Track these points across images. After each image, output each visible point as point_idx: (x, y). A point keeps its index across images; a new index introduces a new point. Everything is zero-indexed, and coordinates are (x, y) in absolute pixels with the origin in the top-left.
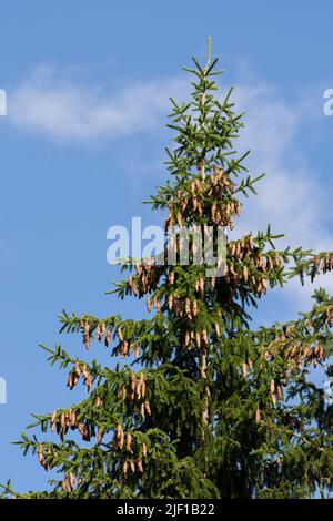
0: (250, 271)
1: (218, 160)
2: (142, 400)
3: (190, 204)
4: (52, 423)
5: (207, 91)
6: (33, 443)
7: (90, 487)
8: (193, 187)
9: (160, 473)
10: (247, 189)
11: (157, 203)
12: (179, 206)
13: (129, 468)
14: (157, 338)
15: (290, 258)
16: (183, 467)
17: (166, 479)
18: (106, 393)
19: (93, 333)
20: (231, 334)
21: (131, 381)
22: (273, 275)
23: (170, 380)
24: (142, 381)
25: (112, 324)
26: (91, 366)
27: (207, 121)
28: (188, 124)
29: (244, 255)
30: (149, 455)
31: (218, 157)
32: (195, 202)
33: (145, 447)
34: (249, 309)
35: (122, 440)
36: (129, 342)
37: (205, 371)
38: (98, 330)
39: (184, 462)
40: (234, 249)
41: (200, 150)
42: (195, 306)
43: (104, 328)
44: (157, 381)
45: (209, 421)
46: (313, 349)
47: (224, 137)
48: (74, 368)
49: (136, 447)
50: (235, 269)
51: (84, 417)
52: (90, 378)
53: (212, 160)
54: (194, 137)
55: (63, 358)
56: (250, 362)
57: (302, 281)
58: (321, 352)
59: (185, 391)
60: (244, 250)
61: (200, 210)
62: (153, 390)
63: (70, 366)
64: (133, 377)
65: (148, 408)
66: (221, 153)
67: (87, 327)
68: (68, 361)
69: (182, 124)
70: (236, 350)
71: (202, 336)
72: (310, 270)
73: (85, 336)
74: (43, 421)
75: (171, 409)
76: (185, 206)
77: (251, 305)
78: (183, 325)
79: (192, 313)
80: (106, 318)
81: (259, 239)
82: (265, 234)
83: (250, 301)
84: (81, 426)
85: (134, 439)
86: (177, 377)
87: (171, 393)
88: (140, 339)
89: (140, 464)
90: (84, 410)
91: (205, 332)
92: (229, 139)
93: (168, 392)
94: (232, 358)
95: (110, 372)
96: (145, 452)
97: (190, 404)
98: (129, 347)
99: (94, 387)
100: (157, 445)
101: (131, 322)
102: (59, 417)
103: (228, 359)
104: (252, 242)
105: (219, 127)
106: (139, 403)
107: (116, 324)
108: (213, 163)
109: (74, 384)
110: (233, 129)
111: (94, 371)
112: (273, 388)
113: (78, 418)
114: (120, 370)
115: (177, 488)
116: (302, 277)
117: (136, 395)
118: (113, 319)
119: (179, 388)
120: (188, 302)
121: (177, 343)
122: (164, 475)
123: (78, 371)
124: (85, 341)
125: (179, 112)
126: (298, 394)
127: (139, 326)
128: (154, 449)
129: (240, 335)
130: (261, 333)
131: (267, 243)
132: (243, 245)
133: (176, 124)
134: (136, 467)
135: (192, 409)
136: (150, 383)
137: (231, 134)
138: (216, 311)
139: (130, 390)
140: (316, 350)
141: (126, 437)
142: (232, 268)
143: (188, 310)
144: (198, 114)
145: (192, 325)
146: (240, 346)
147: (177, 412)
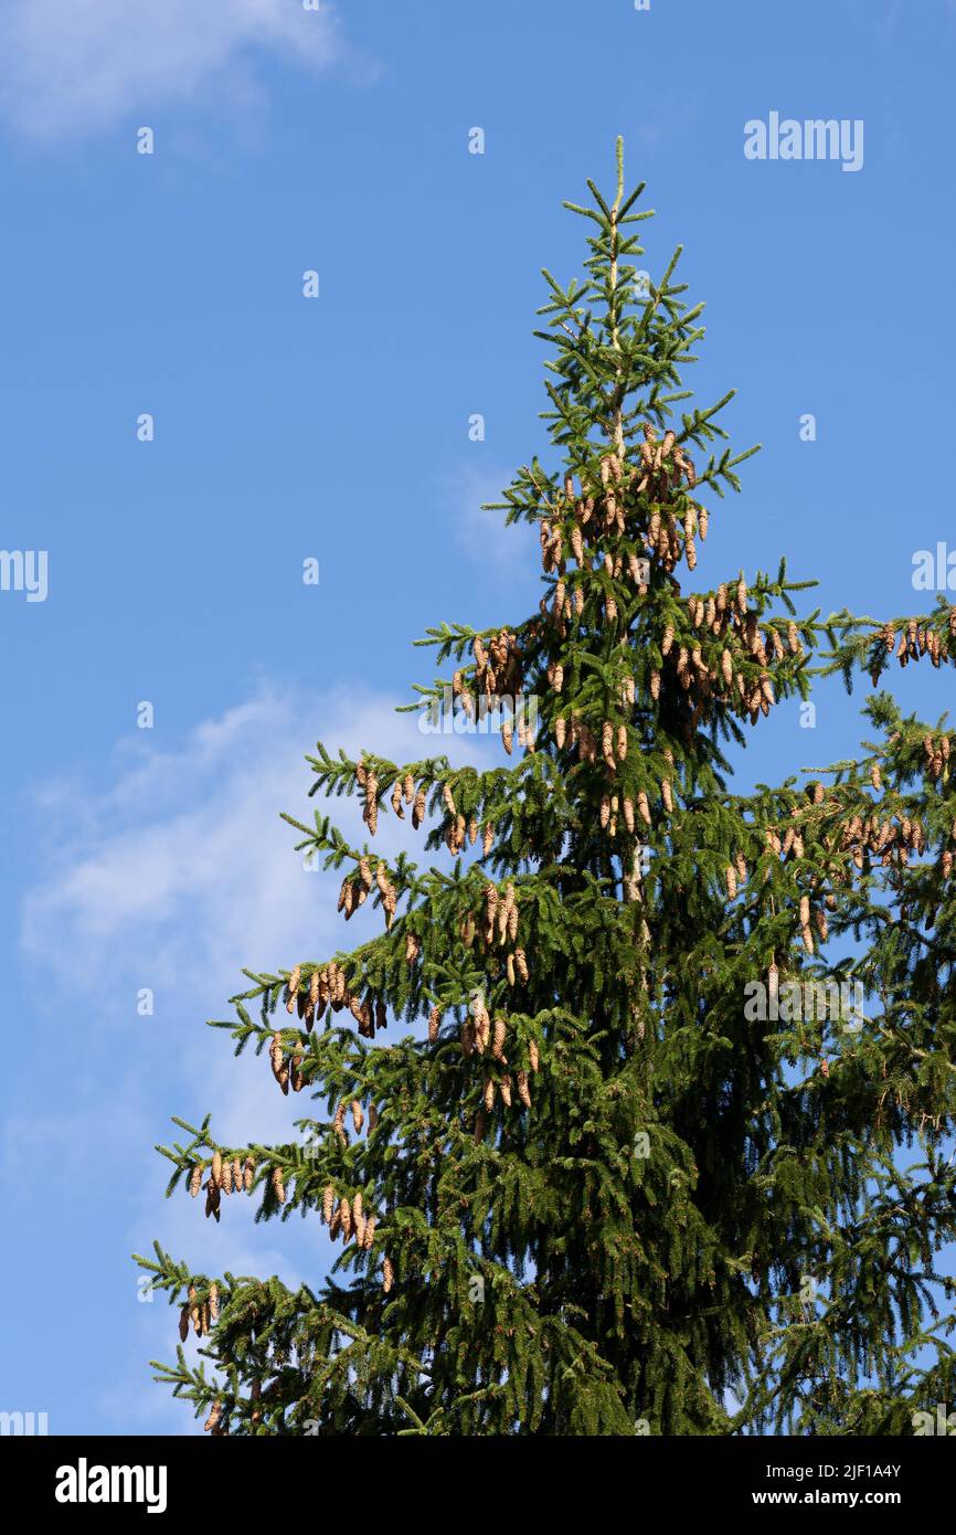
0: (737, 661)
1: (652, 413)
2: (511, 946)
3: (600, 510)
4: (288, 994)
5: (620, 256)
6: (258, 1029)
7: (397, 1132)
8: (606, 472)
9: (565, 1108)
10: (719, 479)
11: (517, 508)
12: (573, 514)
13: (498, 1096)
14: (531, 810)
15: (820, 637)
16: (617, 1096)
17: (578, 1123)
18: (427, 926)
19: (386, 798)
20: (694, 805)
21: (486, 902)
22: (786, 674)
23: (568, 904)
24: (510, 902)
25: (429, 778)
26: (394, 867)
27: (623, 325)
28: (584, 331)
29: (723, 626)
30: (544, 1067)
31: (651, 406)
32: (612, 506)
33: (534, 1050)
34: (726, 747)
35: (487, 1031)
36: (468, 817)
37: (639, 885)
38: (395, 789)
39: (618, 1085)
40: (700, 614)
41: (610, 390)
42: (623, 738)
43: (411, 787)
44: (542, 903)
45: (652, 996)
46: (899, 829)
47: (663, 361)
48: (359, 870)
49: (513, 1049)
50: (704, 658)
51: (363, 983)
52: (391, 892)
53: (638, 411)
54: (596, 360)
55: (333, 846)
56: (742, 864)
57: (848, 683)
58: (917, 835)
59: (603, 928)
60: (724, 615)
61: (622, 525)
62: (533, 925)
63: (349, 865)
64: (492, 892)
65: (522, 963)
66: (659, 399)
67: (374, 785)
68: (345, 853)
69: (569, 330)
70: (709, 836)
71: (637, 806)
72: (867, 659)
73: (367, 804)
74: (266, 989)
75: (571, 968)
76: (587, 515)
77: (733, 739)
78: (595, 782)
79: (616, 754)
80: (413, 762)
81: (760, 590)
82: (774, 579)
83: (729, 730)
84: (357, 1002)
85: (511, 1031)
86: (585, 896)
87: (571, 929)
88: (496, 812)
89: (524, 1089)
90: (364, 968)
91: (643, 797)
92: (675, 367)
93: (567, 927)
94: (702, 855)
95: (442, 880)
96: (535, 1060)
97: (614, 957)
98: (467, 829)
99: (399, 911)
100: (560, 1045)
101: (470, 773)
102: (306, 980)
103: (693, 858)
104: (742, 597)
105: (651, 339)
106: (502, 954)
107: (441, 777)
108: (641, 419)
109: (356, 904)
110: (683, 345)
111: (400, 879)
112: (805, 914)
113: (352, 984)
114: (463, 875)
115: (604, 1141)
116: (848, 674)
117: (497, 934)
118: (430, 766)
119: (591, 922)
120: (608, 730)
121: (576, 823)
122: (574, 1112)
123: (367, 875)
124: (367, 816)
125: (562, 304)
126: (851, 929)
127: (491, 782)
128: (552, 1055)
129: (715, 805)
130: (759, 800)
131: (777, 601)
132: (722, 603)
133: (554, 332)
134: (515, 1094)
135: (617, 967)
136: (528, 909)
137: (678, 353)
138: (662, 752)
139: (483, 922)
140: (906, 832)
141: (493, 1028)
142: (697, 656)
143: (608, 749)
144: (602, 311)
145: (616, 782)
146: (718, 829)
147: (586, 972)
